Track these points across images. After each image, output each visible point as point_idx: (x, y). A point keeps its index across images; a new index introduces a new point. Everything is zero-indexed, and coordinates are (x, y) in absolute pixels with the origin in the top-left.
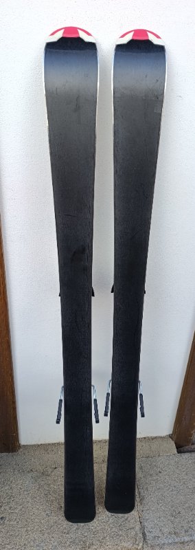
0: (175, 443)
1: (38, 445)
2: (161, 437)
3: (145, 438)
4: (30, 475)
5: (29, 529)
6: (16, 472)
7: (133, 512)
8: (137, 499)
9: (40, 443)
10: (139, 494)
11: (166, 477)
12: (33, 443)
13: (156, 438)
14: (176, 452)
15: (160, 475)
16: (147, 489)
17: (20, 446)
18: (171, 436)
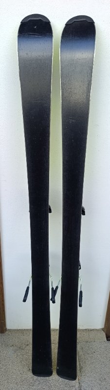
0: (106, 334)
2: (97, 330)
3: (86, 330)
4: (12, 348)
5: (9, 381)
6: (4, 346)
8: (78, 368)
9: (19, 328)
10: (80, 365)
11: (98, 356)
12: (15, 328)
13: (93, 330)
15: (94, 354)
16: (85, 362)
18: (103, 329)
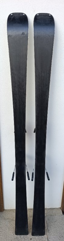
1: (11, 210)
7: (45, 235)
14: (62, 214)
17: (4, 210)
